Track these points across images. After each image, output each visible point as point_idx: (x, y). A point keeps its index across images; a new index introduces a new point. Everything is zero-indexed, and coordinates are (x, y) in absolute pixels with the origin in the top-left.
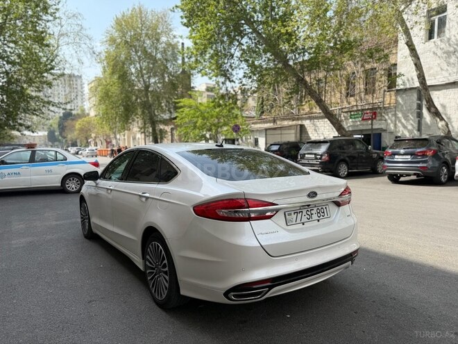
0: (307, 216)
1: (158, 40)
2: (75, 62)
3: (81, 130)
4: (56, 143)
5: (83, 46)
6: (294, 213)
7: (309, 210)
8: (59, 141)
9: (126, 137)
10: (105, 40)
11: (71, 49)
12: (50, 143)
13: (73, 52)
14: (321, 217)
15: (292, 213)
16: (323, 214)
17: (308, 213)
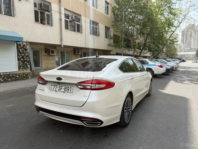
14: (66, 91)
15: (53, 85)
16: (68, 90)
17: (60, 87)
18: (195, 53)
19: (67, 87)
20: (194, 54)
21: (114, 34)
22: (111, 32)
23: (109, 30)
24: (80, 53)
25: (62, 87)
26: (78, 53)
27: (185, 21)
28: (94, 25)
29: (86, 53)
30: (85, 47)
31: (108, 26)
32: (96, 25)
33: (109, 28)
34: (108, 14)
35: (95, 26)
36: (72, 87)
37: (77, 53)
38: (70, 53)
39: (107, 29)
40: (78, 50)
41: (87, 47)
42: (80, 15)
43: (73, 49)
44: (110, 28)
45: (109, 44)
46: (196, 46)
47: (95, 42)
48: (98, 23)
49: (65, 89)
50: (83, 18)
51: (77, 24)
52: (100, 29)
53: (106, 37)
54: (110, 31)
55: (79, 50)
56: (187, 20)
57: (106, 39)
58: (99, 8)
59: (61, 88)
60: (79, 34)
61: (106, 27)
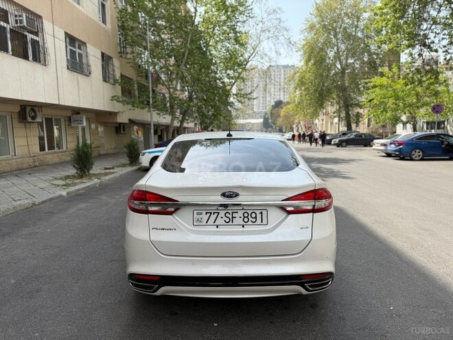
0: (225, 218)
1: (358, 18)
2: (273, 54)
3: (286, 117)
4: (269, 129)
5: (281, 38)
6: (206, 213)
7: (230, 212)
8: (272, 127)
9: (324, 122)
10: (304, 28)
11: (270, 43)
12: (265, 129)
13: (272, 45)
14: (250, 223)
15: (204, 212)
16: (254, 220)
17: (227, 215)
18: (262, 120)
19: (250, 212)
20: (260, 123)
21: (121, 75)
22: (116, 69)
23: (110, 62)
24: (39, 120)
25: (234, 215)
26: (34, 118)
27: (255, 59)
28: (75, 47)
29: (51, 119)
30: (57, 103)
31: (107, 53)
32: (80, 48)
33: (110, 58)
34: (104, 21)
35: (78, 51)
36: (264, 212)
37: (30, 120)
38: (8, 118)
39: (105, 59)
40: (33, 110)
41: (62, 103)
42: (40, 17)
43: (17, 109)
44: (112, 58)
45: (112, 97)
46: (261, 108)
47: (81, 92)
48: (84, 44)
49: (245, 217)
50: (47, 26)
51: (31, 39)
52: (91, 59)
53: (105, 80)
54: (113, 65)
55: (36, 109)
56: (259, 58)
57: (104, 83)
58: (85, 5)
59: (233, 217)
60: (37, 66)
61: (103, 54)
